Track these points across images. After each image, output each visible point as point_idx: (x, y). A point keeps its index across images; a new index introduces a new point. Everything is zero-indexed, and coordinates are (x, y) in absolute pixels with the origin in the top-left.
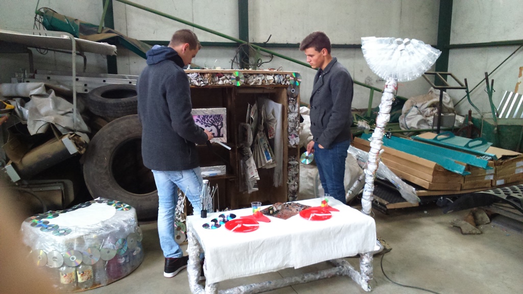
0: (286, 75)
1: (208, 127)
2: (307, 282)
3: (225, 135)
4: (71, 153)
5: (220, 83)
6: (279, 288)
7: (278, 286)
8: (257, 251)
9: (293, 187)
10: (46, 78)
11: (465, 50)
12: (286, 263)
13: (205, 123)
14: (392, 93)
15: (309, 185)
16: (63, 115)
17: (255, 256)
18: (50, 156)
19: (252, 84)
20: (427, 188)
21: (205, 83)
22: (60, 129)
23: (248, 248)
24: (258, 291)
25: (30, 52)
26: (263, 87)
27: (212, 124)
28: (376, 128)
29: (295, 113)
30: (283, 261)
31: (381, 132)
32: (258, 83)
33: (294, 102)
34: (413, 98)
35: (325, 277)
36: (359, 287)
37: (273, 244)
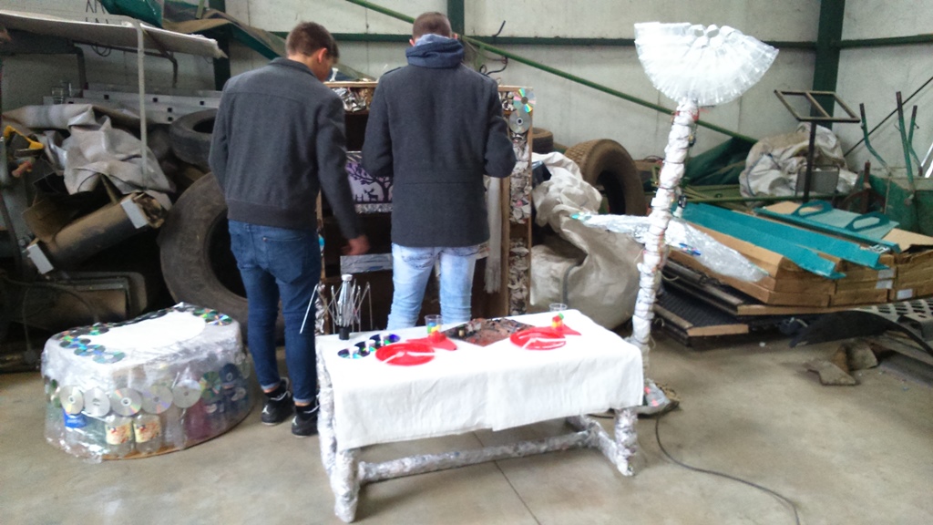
0: (507, 93)
1: (366, 185)
2: (524, 457)
4: (137, 226)
6: (474, 464)
7: (472, 461)
8: (427, 397)
9: (519, 293)
10: (102, 97)
11: (869, 51)
12: (478, 420)
13: (361, 177)
14: (688, 125)
15: (551, 292)
16: (123, 160)
17: (422, 407)
18: (101, 231)
20: (766, 301)
21: (359, 107)
22: (117, 184)
23: (410, 393)
24: (436, 468)
25: (80, 53)
28: (659, 190)
29: (523, 161)
30: (474, 416)
31: (668, 196)
33: (522, 142)
34: (768, 139)
35: (557, 448)
36: (614, 467)
37: (457, 386)
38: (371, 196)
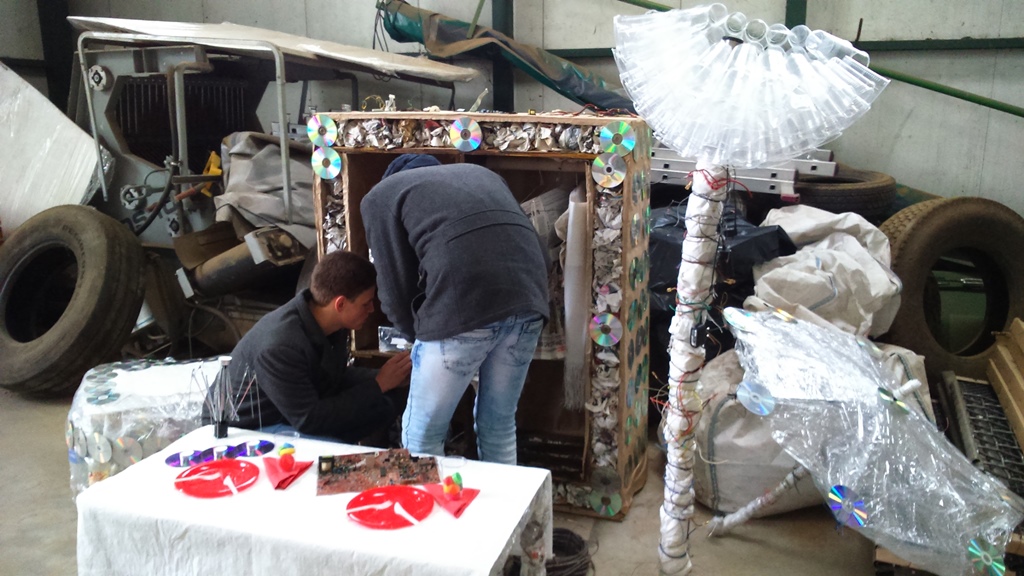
0: (594, 127)
4: (257, 263)
5: (434, 142)
9: (602, 419)
16: (265, 192)
19: (503, 147)
21: (393, 144)
22: (247, 216)
25: (352, 78)
29: (612, 228)
32: (522, 144)
33: (613, 200)
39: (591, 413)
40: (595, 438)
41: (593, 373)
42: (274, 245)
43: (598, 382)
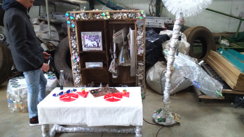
0: (136, 13)
1: (92, 42)
3: (101, 47)
4: (45, 50)
5: (98, 18)
8: (66, 113)
9: (140, 77)
12: (84, 122)
13: (91, 40)
16: (44, 33)
17: (65, 115)
19: (115, 18)
20: (233, 89)
21: (88, 18)
22: (41, 39)
23: (61, 110)
26: (122, 20)
27: (95, 40)
29: (141, 35)
30: (82, 120)
32: (119, 17)
33: (141, 29)
38: (94, 45)
39: (137, 76)
40: (138, 82)
41: (138, 68)
42: (48, 46)
43: (139, 70)
